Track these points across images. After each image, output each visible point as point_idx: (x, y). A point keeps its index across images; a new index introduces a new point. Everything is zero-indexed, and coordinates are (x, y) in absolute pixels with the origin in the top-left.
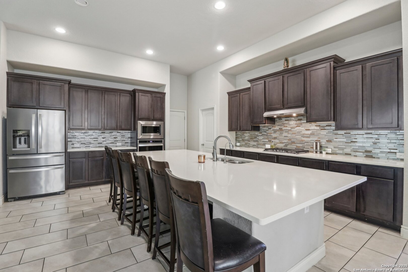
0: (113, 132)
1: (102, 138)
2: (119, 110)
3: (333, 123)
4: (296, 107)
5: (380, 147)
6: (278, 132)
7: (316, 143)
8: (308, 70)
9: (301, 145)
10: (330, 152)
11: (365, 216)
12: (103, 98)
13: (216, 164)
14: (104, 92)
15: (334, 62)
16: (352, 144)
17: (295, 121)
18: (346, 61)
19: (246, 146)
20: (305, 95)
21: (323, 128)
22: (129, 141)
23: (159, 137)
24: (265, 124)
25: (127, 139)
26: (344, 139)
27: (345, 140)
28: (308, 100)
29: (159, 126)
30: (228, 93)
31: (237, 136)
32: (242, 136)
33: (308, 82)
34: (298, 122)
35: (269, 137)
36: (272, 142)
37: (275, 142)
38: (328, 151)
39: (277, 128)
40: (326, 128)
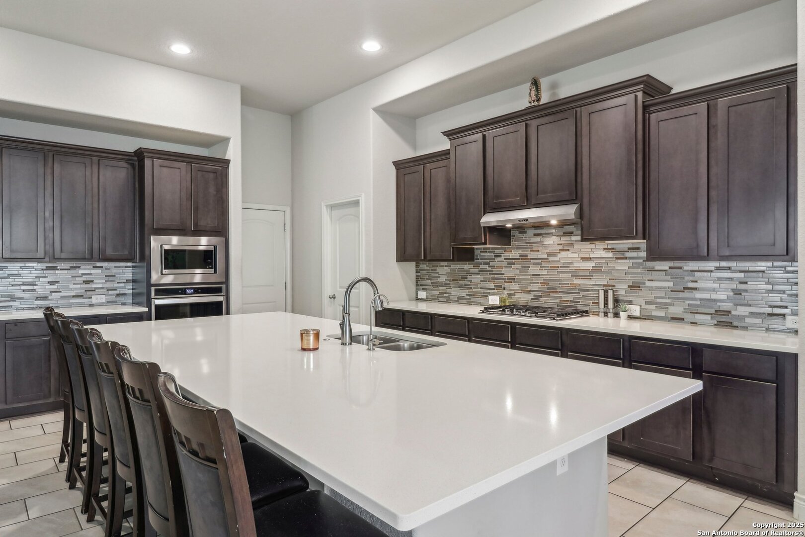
0: (79, 267)
1: (49, 282)
2: (96, 205)
3: (642, 243)
4: (558, 201)
5: (750, 302)
6: (517, 264)
7: (606, 292)
8: (585, 111)
9: (570, 297)
10: (637, 314)
11: (714, 471)
12: (49, 171)
13: (351, 353)
14: (51, 154)
15: (644, 92)
16: (686, 294)
17: (557, 236)
18: (673, 92)
19: (441, 299)
20: (579, 174)
21: (621, 255)
22: (128, 289)
23: (213, 278)
24: (485, 243)
25: (122, 285)
26: (668, 281)
27: (671, 284)
28: (584, 186)
29: (212, 248)
30: (396, 164)
31: (419, 274)
32: (432, 274)
33: (585, 141)
34: (564, 239)
35: (496, 276)
36: (504, 289)
37: (510, 290)
38: (632, 312)
39: (515, 254)
40: (628, 255)
